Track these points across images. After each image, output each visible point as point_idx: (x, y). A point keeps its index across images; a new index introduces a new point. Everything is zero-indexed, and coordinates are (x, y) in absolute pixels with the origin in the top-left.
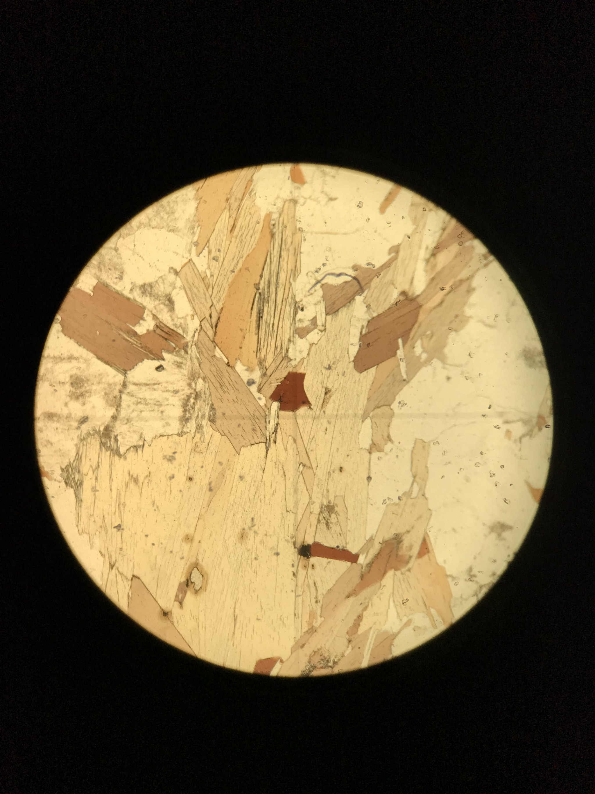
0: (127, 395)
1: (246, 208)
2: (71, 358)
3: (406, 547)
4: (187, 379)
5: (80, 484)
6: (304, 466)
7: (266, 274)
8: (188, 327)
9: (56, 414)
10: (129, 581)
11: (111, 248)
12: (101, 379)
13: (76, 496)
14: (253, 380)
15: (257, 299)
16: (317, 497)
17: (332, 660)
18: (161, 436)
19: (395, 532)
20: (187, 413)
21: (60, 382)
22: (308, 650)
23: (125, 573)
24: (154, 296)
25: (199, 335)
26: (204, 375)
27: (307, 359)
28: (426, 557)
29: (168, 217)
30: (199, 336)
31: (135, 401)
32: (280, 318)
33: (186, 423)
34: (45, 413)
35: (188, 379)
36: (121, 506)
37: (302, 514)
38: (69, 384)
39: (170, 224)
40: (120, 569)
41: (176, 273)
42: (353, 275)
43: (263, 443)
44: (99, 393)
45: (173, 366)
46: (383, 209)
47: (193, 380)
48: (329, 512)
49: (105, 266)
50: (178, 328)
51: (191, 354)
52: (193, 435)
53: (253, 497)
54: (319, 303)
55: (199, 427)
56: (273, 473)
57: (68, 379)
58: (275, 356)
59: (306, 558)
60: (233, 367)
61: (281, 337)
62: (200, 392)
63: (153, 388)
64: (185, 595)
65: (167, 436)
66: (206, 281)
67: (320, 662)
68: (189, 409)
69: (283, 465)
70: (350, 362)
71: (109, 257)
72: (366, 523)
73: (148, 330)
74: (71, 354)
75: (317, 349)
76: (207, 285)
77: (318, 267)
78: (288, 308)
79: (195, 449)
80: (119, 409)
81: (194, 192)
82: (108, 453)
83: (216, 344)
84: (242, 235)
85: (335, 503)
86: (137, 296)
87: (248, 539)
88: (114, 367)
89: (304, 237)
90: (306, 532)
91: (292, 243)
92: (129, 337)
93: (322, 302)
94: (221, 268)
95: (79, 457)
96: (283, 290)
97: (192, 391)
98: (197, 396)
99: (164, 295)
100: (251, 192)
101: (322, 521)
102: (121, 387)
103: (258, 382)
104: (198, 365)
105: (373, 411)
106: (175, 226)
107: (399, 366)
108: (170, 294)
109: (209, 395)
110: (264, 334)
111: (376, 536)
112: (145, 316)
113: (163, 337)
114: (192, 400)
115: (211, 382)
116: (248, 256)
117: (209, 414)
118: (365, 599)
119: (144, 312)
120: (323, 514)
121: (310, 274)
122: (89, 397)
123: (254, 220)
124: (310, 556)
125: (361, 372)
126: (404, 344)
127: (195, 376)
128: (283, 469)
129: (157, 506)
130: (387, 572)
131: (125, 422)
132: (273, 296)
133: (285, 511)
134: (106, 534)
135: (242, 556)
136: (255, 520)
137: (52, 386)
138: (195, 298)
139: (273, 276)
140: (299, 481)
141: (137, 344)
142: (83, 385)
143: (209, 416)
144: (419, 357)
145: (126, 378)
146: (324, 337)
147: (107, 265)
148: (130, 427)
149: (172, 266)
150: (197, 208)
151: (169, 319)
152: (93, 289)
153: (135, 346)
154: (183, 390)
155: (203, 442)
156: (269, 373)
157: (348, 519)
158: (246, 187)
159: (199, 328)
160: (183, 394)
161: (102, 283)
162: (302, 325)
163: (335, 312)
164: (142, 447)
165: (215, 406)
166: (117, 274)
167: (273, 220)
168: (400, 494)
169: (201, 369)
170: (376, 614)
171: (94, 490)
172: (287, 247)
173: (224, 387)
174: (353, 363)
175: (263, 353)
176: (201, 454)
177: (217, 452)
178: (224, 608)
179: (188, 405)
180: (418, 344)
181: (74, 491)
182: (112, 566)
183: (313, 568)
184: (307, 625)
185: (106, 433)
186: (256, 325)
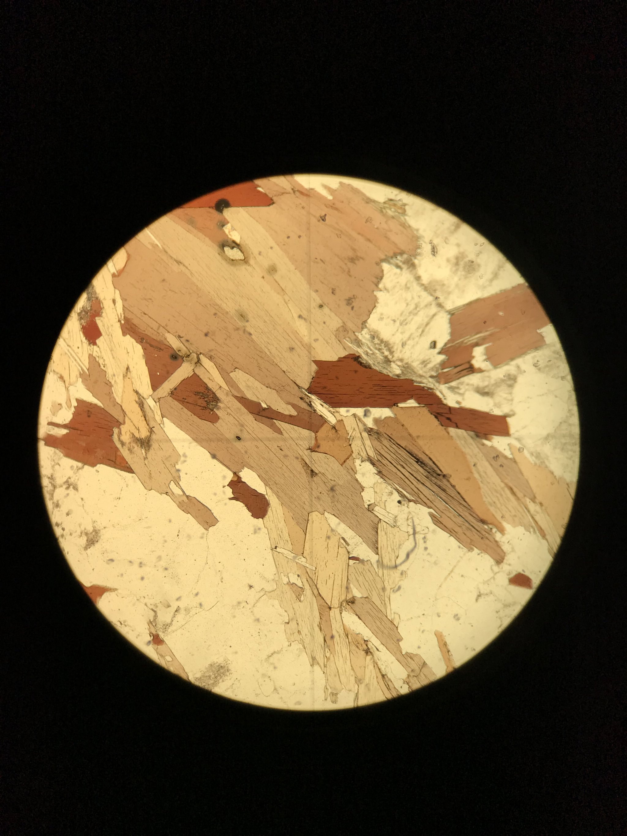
0: (431, 302)
1: (523, 516)
2: (495, 276)
3: (134, 448)
4: (408, 361)
5: (382, 211)
6: (264, 409)
7: (453, 493)
8: (452, 392)
9: (456, 232)
10: (272, 197)
11: (567, 375)
12: (459, 291)
13: (374, 201)
14: (368, 416)
15: (436, 469)
16: (229, 401)
18: (375, 306)
20: (379, 342)
21: (481, 252)
22: (107, 304)
23: (281, 197)
24: (500, 383)
25: (439, 397)
26: (402, 378)
27: (353, 476)
29: (561, 442)
31: (420, 306)
32: (405, 478)
33: (371, 335)
35: (407, 363)
37: (225, 380)
38: (474, 260)
39: (554, 440)
40: (287, 194)
41: (507, 416)
42: (398, 568)
43: (308, 387)
44: (448, 279)
45: (427, 358)
46: (439, 636)
47: (404, 366)
49: (556, 358)
50: (458, 384)
51: (428, 380)
52: (357, 334)
53: (269, 348)
54: (395, 521)
55: (359, 343)
57: (479, 261)
58: (375, 450)
60: (391, 408)
65: (371, 310)
68: (381, 346)
69: (277, 391)
70: (325, 511)
72: (179, 427)
73: (474, 357)
75: (356, 490)
77: (428, 541)
78: (410, 491)
79: (344, 328)
80: (423, 287)
81: (568, 481)
83: (421, 407)
84: (501, 495)
85: (214, 414)
86: (510, 368)
87: (237, 320)
88: (461, 307)
89: (463, 548)
90: (208, 371)
91: (465, 534)
92: (479, 337)
93: (395, 524)
94: (484, 457)
97: (394, 359)
99: (495, 391)
100: (534, 530)
101: (206, 391)
102: (440, 301)
103: (363, 419)
104: (414, 379)
106: (549, 443)
108: (492, 397)
109: (381, 371)
110: (402, 454)
112: (488, 363)
113: (458, 367)
114: (387, 353)
116: (480, 488)
117: (365, 359)
118: (115, 381)
119: (491, 365)
120: (211, 397)
121: (426, 531)
122: (451, 269)
123: (507, 515)
125: (309, 514)
127: (406, 370)
128: (274, 389)
129: (318, 263)
130: (125, 416)
131: (408, 285)
132: (429, 485)
133: (238, 367)
134: (325, 204)
135: (226, 304)
136: (248, 336)
138: (473, 417)
139: (447, 497)
140: (255, 396)
141: (468, 340)
142: (464, 271)
143: (363, 358)
144: (286, 574)
145: (446, 311)
146: (362, 504)
147: (555, 361)
148: (400, 286)
149: (516, 416)
150: (552, 473)
151: (471, 382)
152: (542, 335)
153: (468, 337)
154: (401, 352)
155: (345, 338)
156: (365, 435)
157: (193, 415)
158: (542, 529)
159: (445, 402)
160: (397, 349)
161: (543, 345)
162: (386, 492)
163: (377, 529)
164: (377, 284)
165: (368, 369)
166: (541, 364)
167: (496, 532)
168: (182, 474)
169: (408, 379)
170: (96, 382)
172: (464, 527)
173: (379, 387)
174: (322, 513)
175: (386, 442)
176: (336, 330)
177: (329, 344)
178: (194, 259)
179: (385, 347)
180: (299, 583)
181: (380, 203)
182: (294, 190)
185: (410, 263)
186: (414, 452)
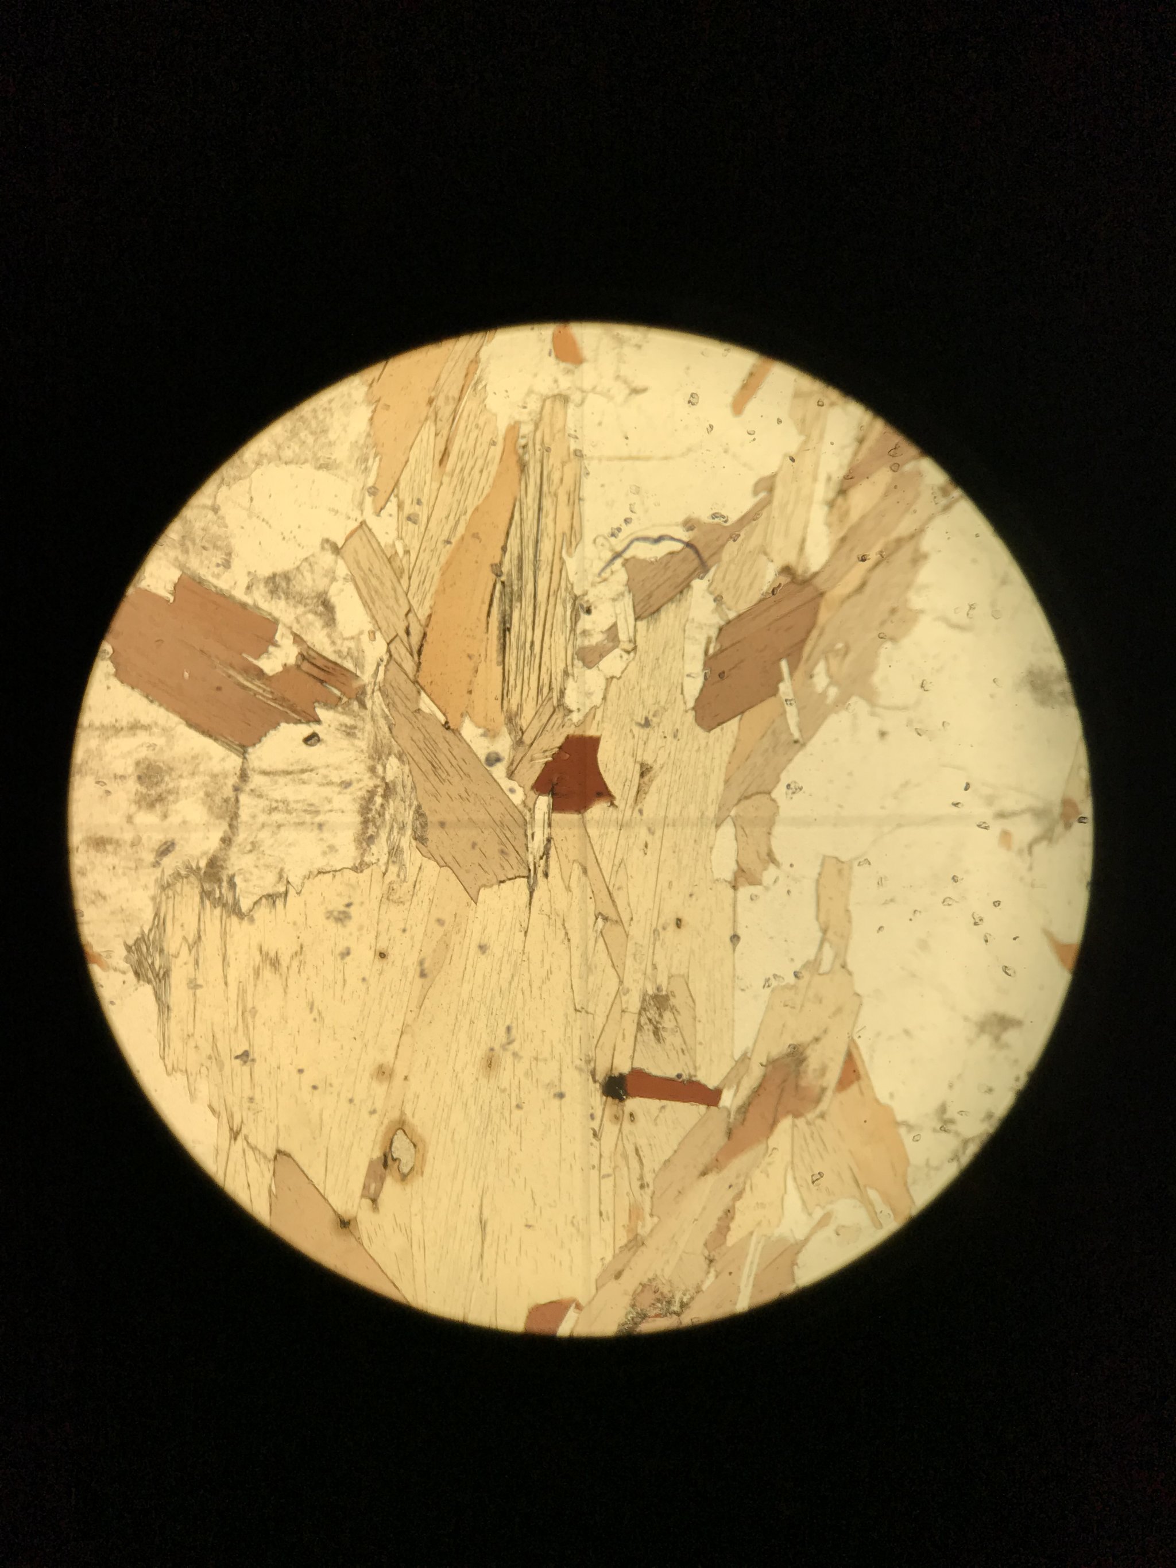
0: (249, 794)
1: (469, 416)
2: (135, 727)
3: (815, 1070)
4: (367, 759)
5: (164, 975)
6: (606, 919)
7: (513, 544)
8: (364, 657)
9: (112, 839)
10: (270, 1161)
11: (205, 507)
12: (198, 764)
13: (158, 998)
14: (497, 754)
15: (497, 594)
16: (634, 981)
17: (677, 1299)
18: (319, 873)
19: (791, 1042)
20: (370, 825)
21: (115, 776)
22: (630, 1281)
23: (260, 1146)
24: (294, 598)
25: (386, 670)
26: (400, 749)
27: (602, 708)
28: (854, 1089)
29: (315, 441)
30: (388, 672)
31: (267, 806)
32: (546, 630)
33: (368, 846)
34: (90, 838)
35: (369, 758)
36: (247, 1014)
37: (607, 1012)
38: (134, 778)
39: (320, 454)
40: (249, 1141)
41: (336, 550)
42: (686, 539)
43: (522, 879)
44: (194, 794)
45: (339, 735)
46: (738, 406)
47: (379, 759)
48: (658, 1009)
49: (194, 543)
50: (345, 658)
51: (372, 708)
52: (383, 869)
53: (507, 984)
54: (621, 597)
55: (395, 852)
56: (544, 936)
57: (131, 769)
58: (539, 706)
59: (617, 1101)
60: (457, 729)
61: (549, 667)
62: (394, 782)
63: (301, 779)
64: (382, 1184)
65: (331, 873)
66: (396, 564)
67: (653, 1304)
68: (374, 818)
69: (564, 920)
70: (686, 711)
71: (202, 524)
72: (733, 1026)
73: (285, 665)
74: (135, 720)
75: (620, 689)
76: (398, 572)
77: (615, 526)
78: (559, 609)
79: (389, 895)
81: (365, 389)
82: (218, 911)
83: (421, 687)
84: (462, 470)
85: (670, 989)
86: (260, 599)
87: (502, 1067)
88: (223, 742)
89: (586, 468)
90: (614, 1050)
91: (562, 480)
92: (248, 680)
93: (626, 594)
94: (423, 538)
95: (159, 921)
96: (549, 575)
97: (378, 782)
98: (389, 790)
99: (313, 594)
100: (476, 384)
101: (646, 1027)
102: (238, 781)
103: (507, 758)
104: (387, 729)
105: (737, 804)
106: (329, 458)
107: (784, 713)
108: (326, 593)
109: (412, 788)
110: (515, 662)
111: (753, 1051)
112: (278, 637)
113: (314, 677)
114: (379, 800)
115: (415, 761)
116: (477, 509)
117: (413, 826)
118: (738, 1177)
119: (276, 630)
120: (648, 1014)
121: (600, 540)
122: (175, 802)
123: (486, 439)
124: (625, 1097)
125: (709, 729)
126: (793, 669)
127: (383, 752)
128: (565, 928)
129: (318, 1011)
130: (778, 1121)
131: (249, 847)
132: (530, 587)
133: (572, 1009)
134: (221, 1070)
135: (490, 1103)
136: (514, 1031)
137: (101, 783)
138: (376, 598)
139: (528, 548)
140: (596, 948)
141: (265, 694)
142: (162, 780)
143: (413, 830)
144: (824, 695)
145: (245, 761)
146: (633, 664)
147: (198, 541)
148: (258, 859)
149: (326, 536)
150: (371, 419)
151: (326, 641)
152: (173, 589)
153: (260, 697)
154: (359, 780)
155: (404, 881)
156: (527, 739)
157: (697, 1019)
158: (466, 375)
159: (386, 657)
160: (361, 789)
161: (190, 577)
162: (589, 641)
163: (654, 613)
164: (283, 895)
165: (425, 809)
166: (219, 557)
167: (523, 437)
168: (797, 966)
169: (393, 738)
170: (761, 1205)
171: (192, 985)
172: (553, 489)
173: (440, 771)
174: (693, 713)
175: (514, 700)
176: (401, 905)
177: (431, 898)
178: (460, 1206)
179: (371, 810)
180: (820, 668)
181: (154, 989)
182: (235, 1134)
183: (632, 1121)
184: (625, 1234)
185: (212, 871)
186: (497, 646)
